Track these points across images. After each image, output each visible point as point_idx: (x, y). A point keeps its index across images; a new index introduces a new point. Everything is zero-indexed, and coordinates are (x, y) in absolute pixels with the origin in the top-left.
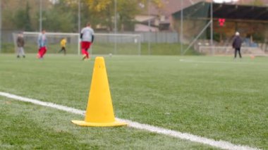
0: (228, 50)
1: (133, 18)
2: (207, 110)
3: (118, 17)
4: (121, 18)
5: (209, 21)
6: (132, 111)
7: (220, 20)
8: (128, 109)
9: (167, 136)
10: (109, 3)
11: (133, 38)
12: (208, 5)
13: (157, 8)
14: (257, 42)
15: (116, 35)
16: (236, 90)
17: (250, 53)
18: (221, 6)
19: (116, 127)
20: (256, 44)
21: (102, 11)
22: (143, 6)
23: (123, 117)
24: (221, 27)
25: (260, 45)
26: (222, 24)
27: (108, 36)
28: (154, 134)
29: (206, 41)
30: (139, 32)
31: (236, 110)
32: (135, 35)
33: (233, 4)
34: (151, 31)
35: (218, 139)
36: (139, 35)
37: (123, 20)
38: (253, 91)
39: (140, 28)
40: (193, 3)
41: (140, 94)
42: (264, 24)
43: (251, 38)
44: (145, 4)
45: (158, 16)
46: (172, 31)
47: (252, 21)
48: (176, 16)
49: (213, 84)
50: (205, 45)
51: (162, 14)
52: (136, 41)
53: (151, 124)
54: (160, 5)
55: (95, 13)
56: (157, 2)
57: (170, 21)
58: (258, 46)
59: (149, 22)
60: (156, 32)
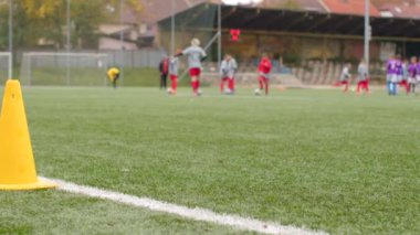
0: (244, 79)
1: (97, 29)
2: (189, 165)
3: (73, 26)
4: (77, 28)
5: (215, 33)
6: (70, 167)
7: (232, 32)
8: (64, 164)
9: (115, 203)
10: (57, 3)
11: (97, 60)
12: (214, 7)
13: (135, 12)
14: (290, 67)
15: (68, 54)
16: (242, 135)
17: (279, 83)
18: (234, 10)
19: (37, 190)
20: (288, 69)
21: (47, 16)
22: (112, 9)
23: (53, 176)
24: (234, 42)
25: (294, 70)
26: (235, 38)
27: (56, 57)
28: (95, 200)
29: (211, 64)
30: (105, 51)
31: (234, 164)
32: (99, 55)
33: (253, 6)
34: (124, 49)
35: (194, 206)
36: (105, 55)
37: (80, 31)
38: (268, 137)
39: (106, 44)
40: (190, 5)
41: (90, 142)
42: (301, 37)
43: (281, 60)
44: (116, 7)
45: (136, 26)
46: (157, 49)
47: (282, 33)
48: (164, 25)
49: (209, 128)
50: (209, 71)
51: (143, 22)
52: (100, 64)
53: (93, 186)
54: (139, 8)
55: (36, 20)
56: (134, 2)
57: (155, 32)
58: (291, 73)
59: (122, 34)
60: (133, 51)
